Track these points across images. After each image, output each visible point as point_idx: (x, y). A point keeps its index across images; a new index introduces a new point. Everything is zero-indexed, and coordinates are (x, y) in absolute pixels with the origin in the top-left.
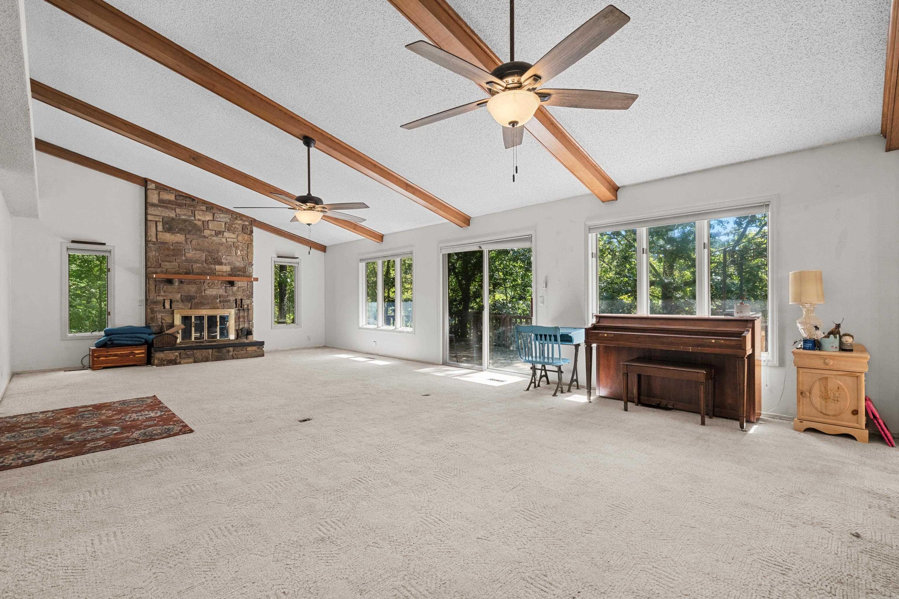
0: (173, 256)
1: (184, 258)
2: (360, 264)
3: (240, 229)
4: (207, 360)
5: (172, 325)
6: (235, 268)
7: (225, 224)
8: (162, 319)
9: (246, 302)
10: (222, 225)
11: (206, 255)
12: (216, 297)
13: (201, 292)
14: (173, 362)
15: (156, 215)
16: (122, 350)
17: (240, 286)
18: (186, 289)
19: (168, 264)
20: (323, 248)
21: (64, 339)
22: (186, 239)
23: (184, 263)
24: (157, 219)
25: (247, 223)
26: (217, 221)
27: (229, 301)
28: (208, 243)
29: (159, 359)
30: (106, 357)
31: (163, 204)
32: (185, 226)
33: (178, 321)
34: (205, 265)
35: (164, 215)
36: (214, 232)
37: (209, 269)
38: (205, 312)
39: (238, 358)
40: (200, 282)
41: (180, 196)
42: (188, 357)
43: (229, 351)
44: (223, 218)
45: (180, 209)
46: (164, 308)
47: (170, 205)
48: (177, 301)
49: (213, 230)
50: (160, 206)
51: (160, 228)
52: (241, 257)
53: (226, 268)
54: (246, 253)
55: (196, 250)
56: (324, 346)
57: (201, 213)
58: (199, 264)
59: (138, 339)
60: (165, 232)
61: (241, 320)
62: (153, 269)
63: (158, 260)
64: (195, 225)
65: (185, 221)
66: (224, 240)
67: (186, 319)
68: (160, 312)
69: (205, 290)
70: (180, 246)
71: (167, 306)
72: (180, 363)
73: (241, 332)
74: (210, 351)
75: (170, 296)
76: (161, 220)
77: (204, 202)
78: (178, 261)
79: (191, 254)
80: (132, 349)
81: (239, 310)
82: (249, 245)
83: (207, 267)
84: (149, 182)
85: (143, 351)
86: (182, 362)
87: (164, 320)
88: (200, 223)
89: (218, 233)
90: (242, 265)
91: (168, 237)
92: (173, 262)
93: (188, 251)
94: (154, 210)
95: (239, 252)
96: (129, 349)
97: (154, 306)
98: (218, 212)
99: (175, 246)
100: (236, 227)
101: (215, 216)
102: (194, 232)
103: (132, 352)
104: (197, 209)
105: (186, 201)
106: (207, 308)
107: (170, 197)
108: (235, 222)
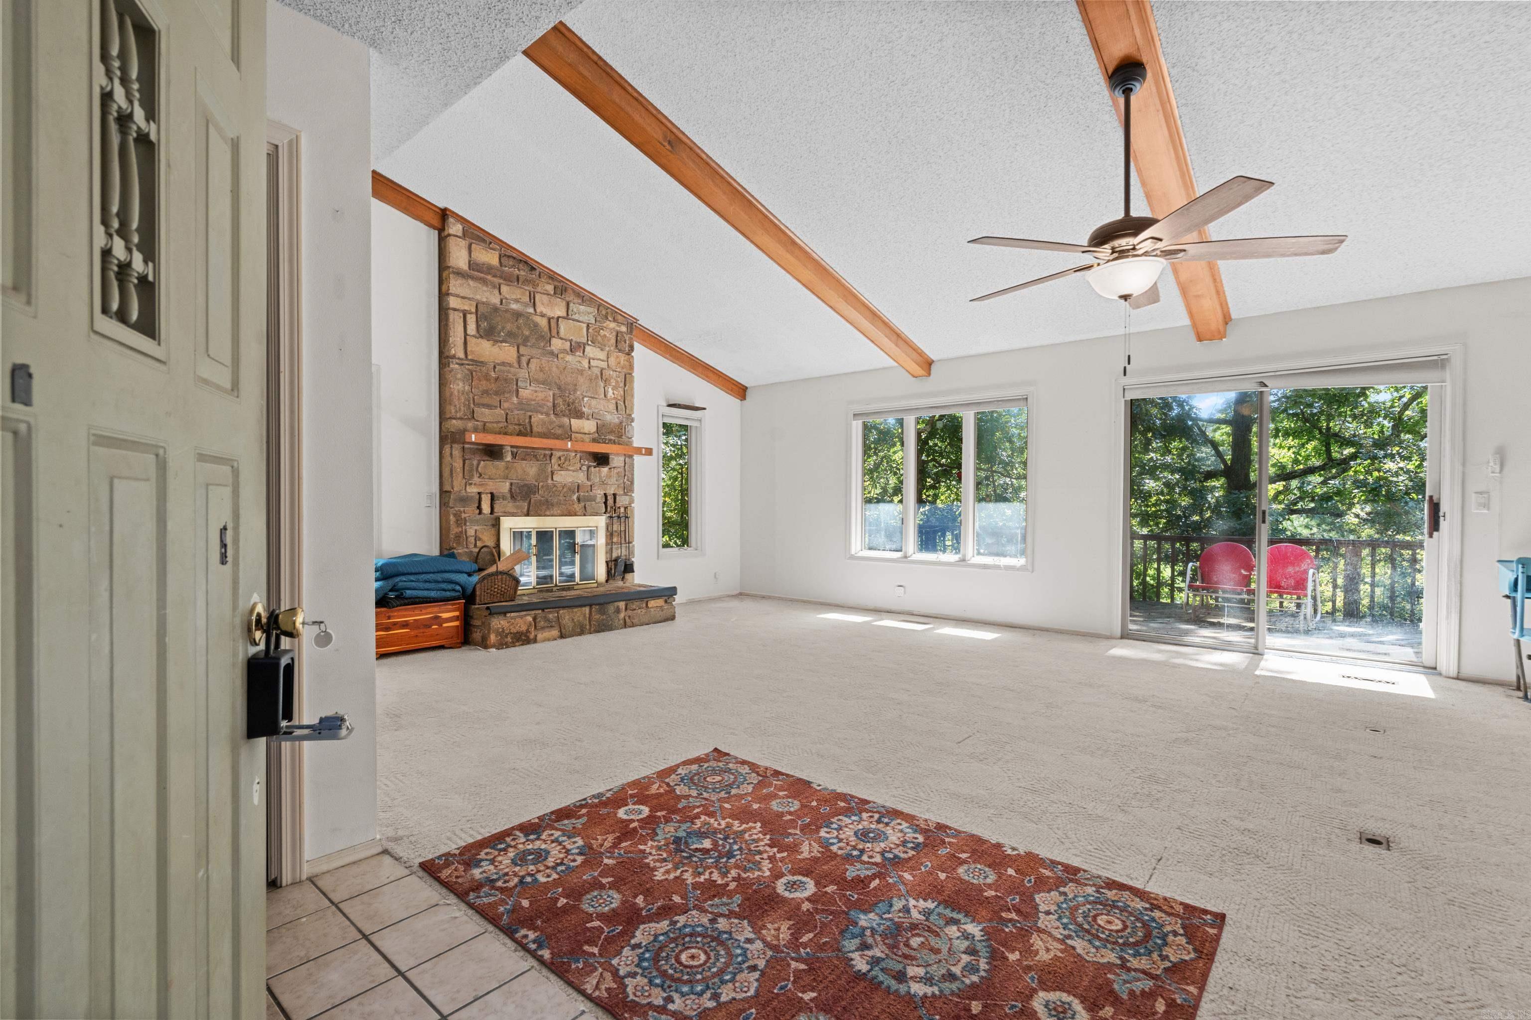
0: (497, 393)
1: (515, 400)
2: (854, 423)
3: (613, 341)
6: (603, 425)
7: (588, 328)
8: (477, 538)
9: (622, 501)
10: (581, 329)
11: (554, 395)
12: (571, 490)
13: (547, 478)
14: (523, 639)
15: (463, 297)
16: (417, 612)
18: (520, 471)
19: (486, 411)
20: (740, 391)
22: (519, 357)
23: (516, 412)
24: (466, 308)
25: (624, 328)
26: (574, 320)
27: (594, 499)
28: (557, 367)
31: (476, 271)
32: (518, 328)
33: (507, 542)
34: (553, 417)
35: (478, 297)
36: (568, 343)
37: (561, 426)
38: (555, 523)
39: (633, 625)
40: (545, 455)
41: (509, 257)
42: (550, 625)
43: (618, 611)
44: (585, 313)
45: (508, 288)
46: (480, 513)
47: (489, 277)
48: (504, 498)
49: (566, 340)
50: (472, 278)
51: (472, 328)
52: (614, 402)
53: (589, 426)
54: (622, 393)
55: (537, 382)
56: (741, 594)
57: (545, 298)
58: (542, 414)
59: (450, 586)
60: (481, 337)
61: (616, 539)
62: (460, 422)
63: (467, 401)
64: (536, 325)
65: (518, 315)
66: (585, 364)
67: (522, 538)
68: (473, 521)
69: (552, 473)
70: (509, 372)
71: (486, 508)
72: (535, 641)
73: (616, 565)
74: (587, 610)
75: (491, 486)
76: (473, 310)
77: (553, 276)
78: (506, 405)
79: (528, 392)
80: (436, 609)
81: (611, 518)
82: (628, 375)
83: (557, 423)
84: (451, 220)
85: (457, 613)
86: (540, 636)
87: (480, 539)
88: (543, 322)
89: (576, 347)
90: (617, 421)
91: (485, 349)
92: (496, 407)
93: (523, 385)
94: (461, 285)
95: (610, 391)
96: (430, 610)
97: (462, 509)
98: (576, 301)
99: (500, 371)
100: (605, 336)
101: (571, 309)
102: (534, 341)
103: (437, 618)
104: (539, 289)
105: (519, 270)
106: (555, 513)
107: (490, 258)
108: (605, 325)
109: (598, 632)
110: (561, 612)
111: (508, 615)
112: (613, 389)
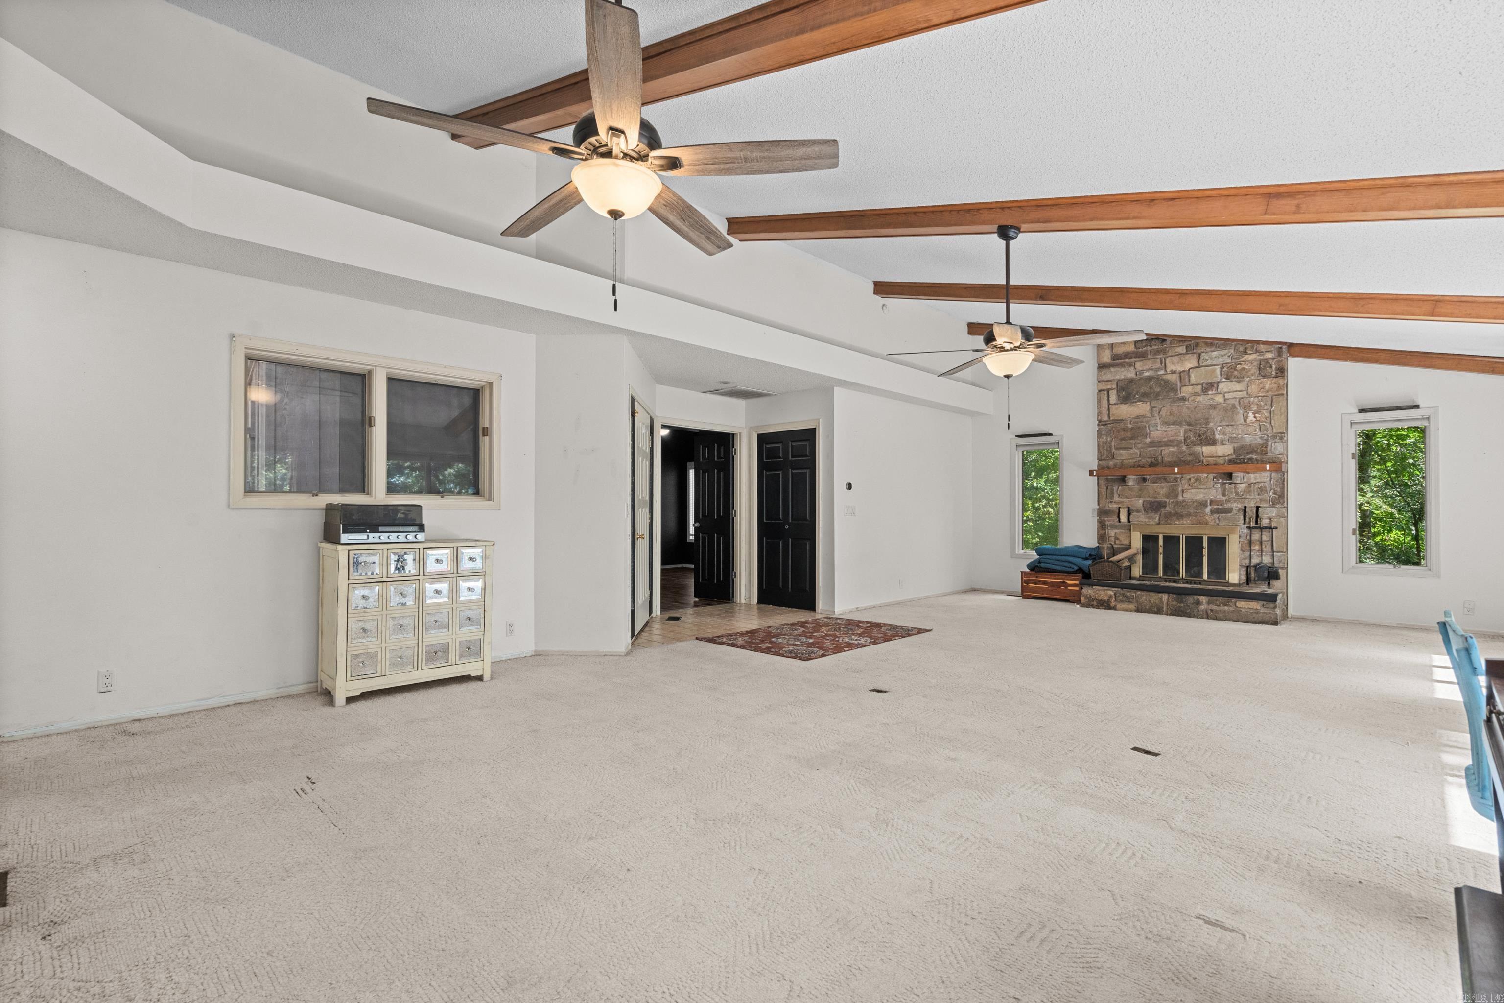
0: (1132, 438)
1: (1148, 440)
3: (1254, 370)
4: (1159, 611)
5: (1129, 547)
6: (1242, 447)
7: (1222, 368)
9: (1268, 513)
10: (1214, 371)
11: (1186, 430)
12: (1203, 504)
13: (1177, 496)
14: (1105, 605)
15: (1107, 381)
16: (1053, 577)
17: (1253, 481)
18: (1151, 492)
19: (1123, 452)
21: (1014, 555)
22: (1152, 408)
23: (1149, 449)
24: (1110, 387)
25: (1269, 355)
26: (1206, 366)
27: (1229, 511)
28: (1188, 408)
29: (1086, 597)
30: (1035, 583)
31: (1118, 360)
32: (1150, 388)
33: (1137, 542)
34: (1184, 448)
35: (1118, 377)
36: (1200, 387)
37: (1190, 454)
38: (1183, 529)
39: (1216, 619)
40: (1176, 478)
41: (1143, 340)
42: (1128, 600)
43: (1198, 603)
44: (1217, 357)
45: (1141, 363)
46: (1119, 521)
47: (1127, 360)
48: (1138, 511)
49: (1197, 385)
50: (1113, 366)
51: (1114, 398)
52: (1257, 424)
53: (1224, 450)
55: (1167, 423)
57: (1176, 359)
58: (1173, 446)
59: (1070, 565)
60: (1121, 403)
61: (1256, 547)
62: (1105, 462)
63: (1111, 447)
64: (1166, 381)
65: (1149, 379)
66: (1219, 399)
67: (1149, 540)
68: (1113, 527)
69: (1183, 491)
70: (1142, 422)
71: (1124, 518)
72: (1115, 608)
73: (1256, 570)
74: (1165, 597)
75: (1127, 502)
76: (1114, 386)
77: (1181, 339)
78: (1140, 446)
79: (1159, 432)
80: (1063, 577)
81: (1249, 528)
82: (1278, 395)
83: (1188, 452)
85: (1077, 582)
86: (1118, 606)
87: (1118, 539)
88: (1173, 378)
89: (1208, 388)
90: (1259, 441)
91: (1125, 411)
92: (1132, 448)
93: (1155, 428)
94: (1105, 373)
95: (1251, 415)
96: (1060, 577)
97: (1106, 519)
98: (1208, 350)
99: (1135, 423)
100: (1244, 369)
101: (1202, 358)
102: (1165, 394)
103: (1064, 582)
104: (1170, 353)
105: (1151, 346)
106: (1185, 522)
107: (1127, 347)
108: (1243, 359)
109: (1173, 615)
110: (1139, 593)
111: (1094, 587)
112: (1253, 413)
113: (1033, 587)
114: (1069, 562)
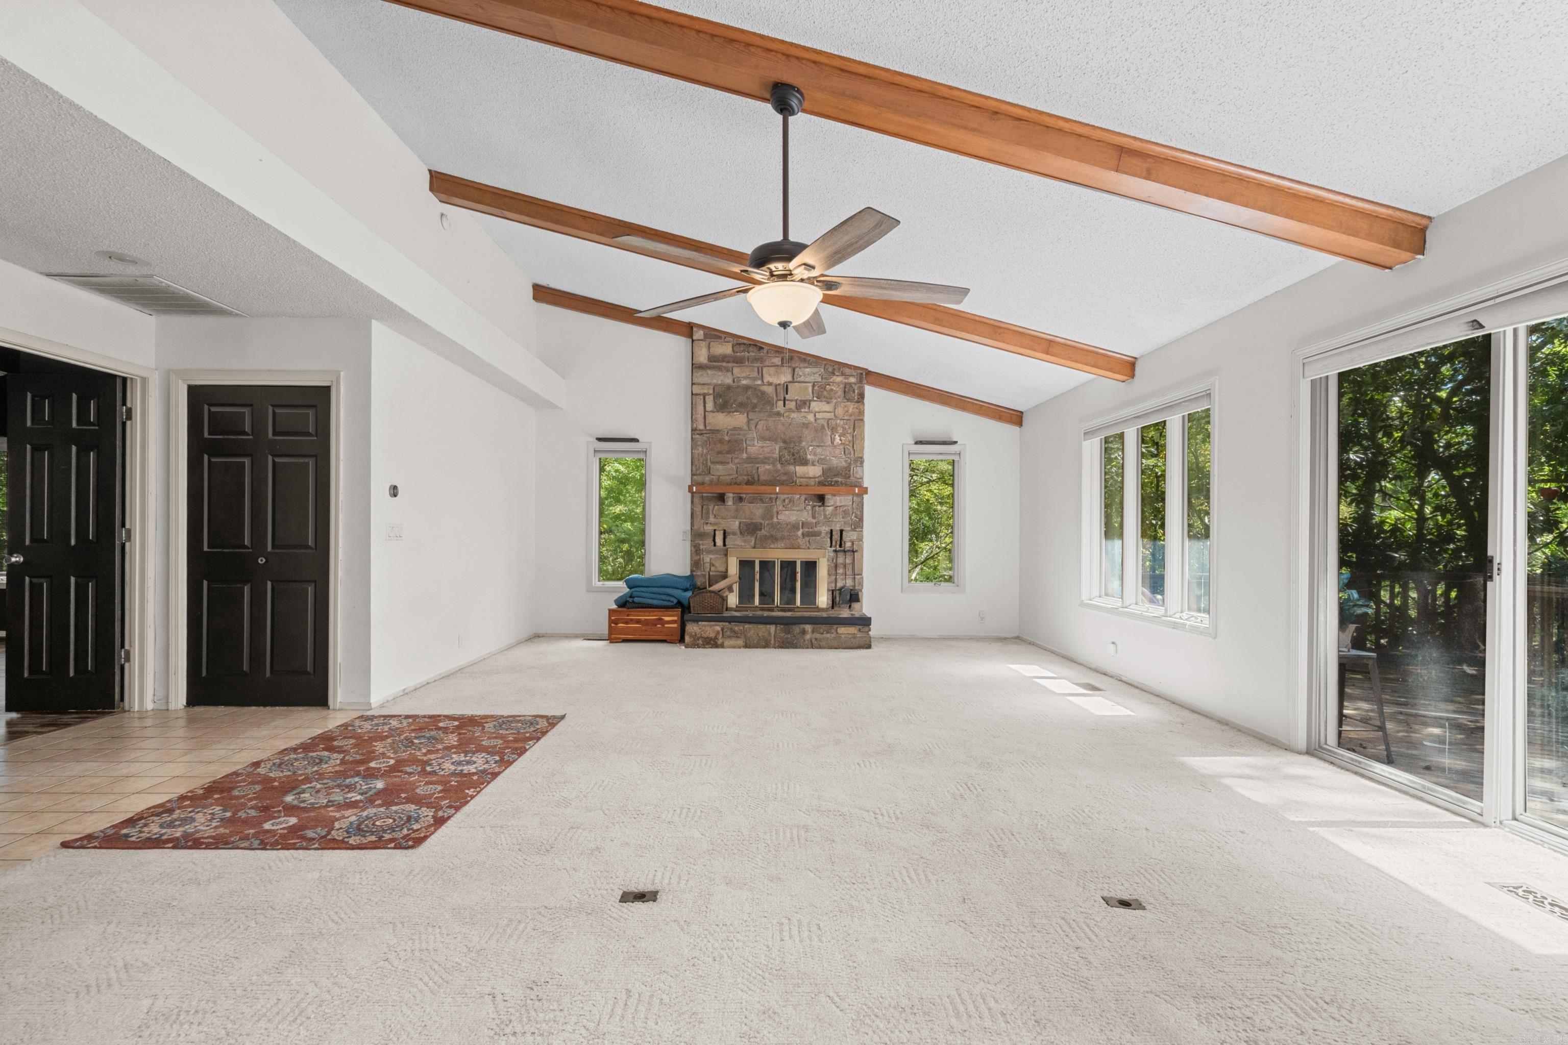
0: (728, 452)
1: (745, 456)
2: (1086, 444)
3: (840, 393)
4: (766, 645)
5: (725, 576)
6: (829, 469)
7: (813, 386)
8: (712, 565)
9: (849, 536)
10: (807, 388)
11: (780, 448)
12: (795, 527)
13: (772, 517)
14: (712, 643)
15: (703, 384)
16: (647, 614)
17: (838, 504)
18: (747, 513)
19: (719, 467)
20: (1016, 418)
21: (590, 589)
22: (749, 421)
23: (746, 465)
24: (705, 391)
25: (852, 380)
26: (799, 382)
27: (818, 534)
28: (783, 425)
29: (691, 636)
30: (626, 623)
31: (715, 362)
32: (748, 398)
33: (733, 569)
34: (779, 466)
35: (715, 381)
36: (794, 403)
37: (785, 474)
38: (777, 554)
39: (820, 647)
40: (771, 499)
41: (740, 344)
42: (736, 635)
43: (804, 632)
44: (810, 374)
45: (739, 369)
46: (715, 545)
47: (724, 364)
48: (734, 534)
50: (710, 368)
51: (710, 405)
52: (842, 447)
53: (814, 471)
54: (850, 438)
55: (763, 439)
56: (1018, 638)
57: (772, 370)
58: (769, 464)
59: (668, 598)
60: (718, 411)
61: (840, 571)
62: (699, 477)
63: (707, 461)
64: (763, 393)
65: (747, 388)
66: (811, 418)
67: (746, 565)
68: (709, 552)
69: (778, 513)
70: (739, 434)
71: (719, 542)
72: (722, 646)
73: (840, 594)
74: (772, 628)
75: (724, 524)
76: (711, 391)
78: (736, 461)
79: (756, 447)
80: (660, 613)
81: (835, 551)
82: (858, 421)
83: (782, 471)
84: (695, 329)
85: (675, 618)
86: (726, 643)
88: (770, 390)
89: (802, 404)
90: (844, 464)
91: (722, 421)
92: (728, 463)
93: (752, 443)
94: (702, 375)
95: (837, 438)
96: (656, 613)
97: (701, 542)
98: (802, 365)
99: (732, 435)
100: (832, 390)
101: (796, 373)
102: (761, 406)
103: (660, 619)
104: (767, 363)
105: (749, 352)
106: (779, 546)
107: (725, 349)
108: (831, 380)
109: (782, 647)
110: (747, 626)
111: (700, 623)
112: (839, 436)
113: (623, 628)
114: (668, 595)
